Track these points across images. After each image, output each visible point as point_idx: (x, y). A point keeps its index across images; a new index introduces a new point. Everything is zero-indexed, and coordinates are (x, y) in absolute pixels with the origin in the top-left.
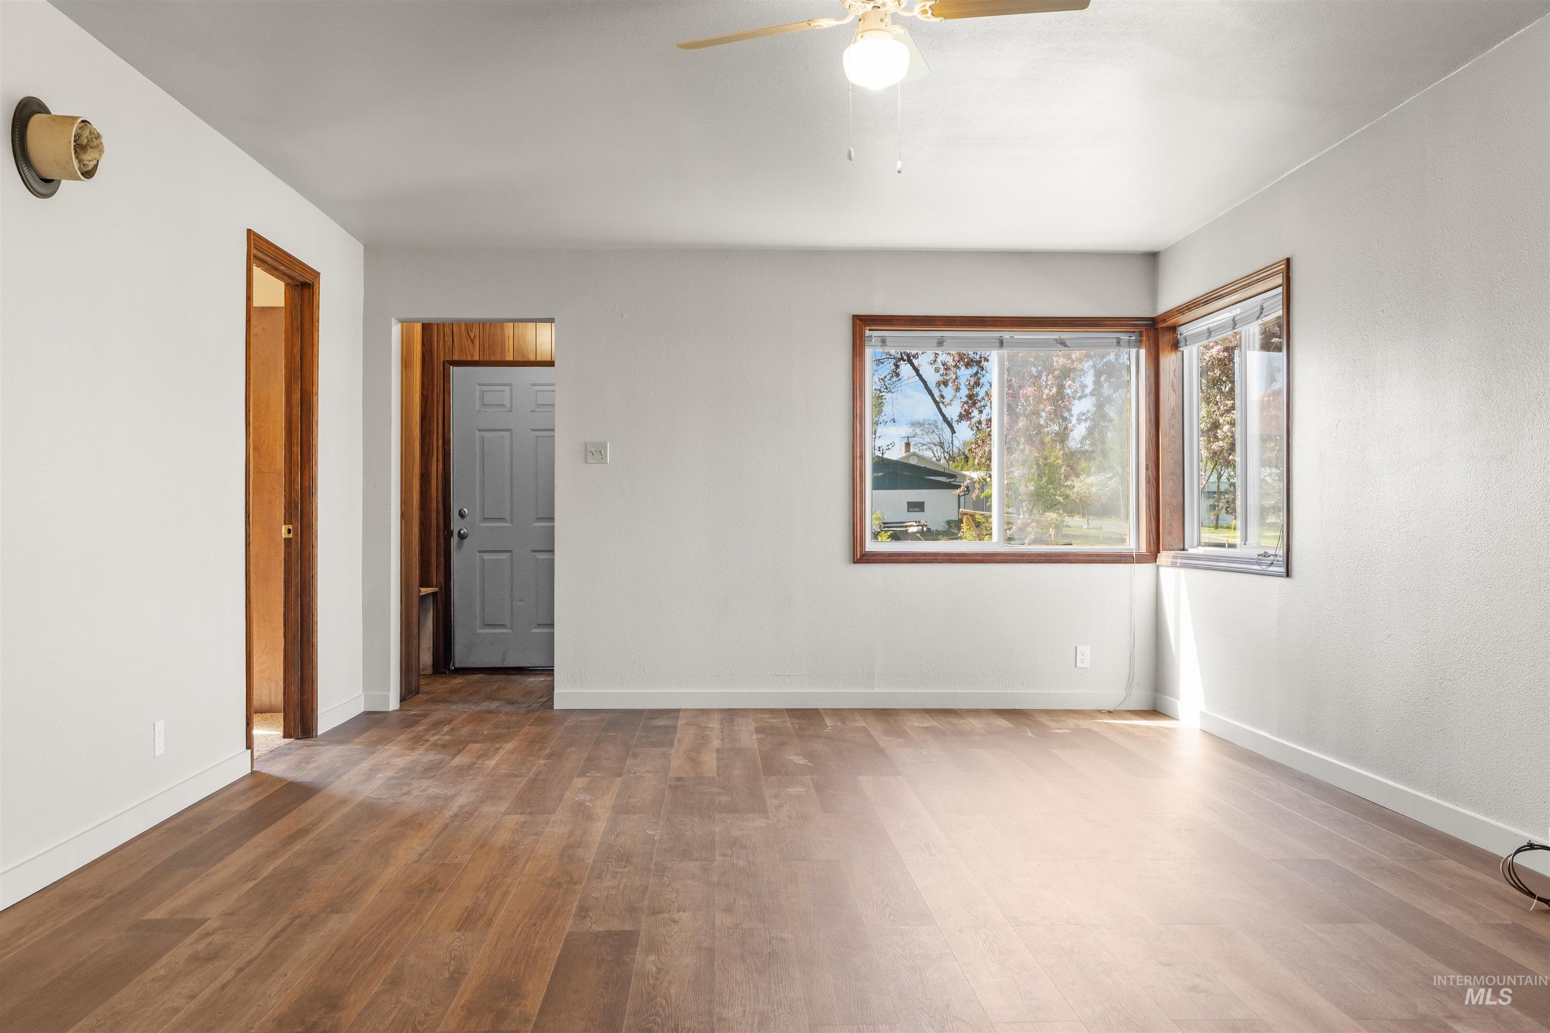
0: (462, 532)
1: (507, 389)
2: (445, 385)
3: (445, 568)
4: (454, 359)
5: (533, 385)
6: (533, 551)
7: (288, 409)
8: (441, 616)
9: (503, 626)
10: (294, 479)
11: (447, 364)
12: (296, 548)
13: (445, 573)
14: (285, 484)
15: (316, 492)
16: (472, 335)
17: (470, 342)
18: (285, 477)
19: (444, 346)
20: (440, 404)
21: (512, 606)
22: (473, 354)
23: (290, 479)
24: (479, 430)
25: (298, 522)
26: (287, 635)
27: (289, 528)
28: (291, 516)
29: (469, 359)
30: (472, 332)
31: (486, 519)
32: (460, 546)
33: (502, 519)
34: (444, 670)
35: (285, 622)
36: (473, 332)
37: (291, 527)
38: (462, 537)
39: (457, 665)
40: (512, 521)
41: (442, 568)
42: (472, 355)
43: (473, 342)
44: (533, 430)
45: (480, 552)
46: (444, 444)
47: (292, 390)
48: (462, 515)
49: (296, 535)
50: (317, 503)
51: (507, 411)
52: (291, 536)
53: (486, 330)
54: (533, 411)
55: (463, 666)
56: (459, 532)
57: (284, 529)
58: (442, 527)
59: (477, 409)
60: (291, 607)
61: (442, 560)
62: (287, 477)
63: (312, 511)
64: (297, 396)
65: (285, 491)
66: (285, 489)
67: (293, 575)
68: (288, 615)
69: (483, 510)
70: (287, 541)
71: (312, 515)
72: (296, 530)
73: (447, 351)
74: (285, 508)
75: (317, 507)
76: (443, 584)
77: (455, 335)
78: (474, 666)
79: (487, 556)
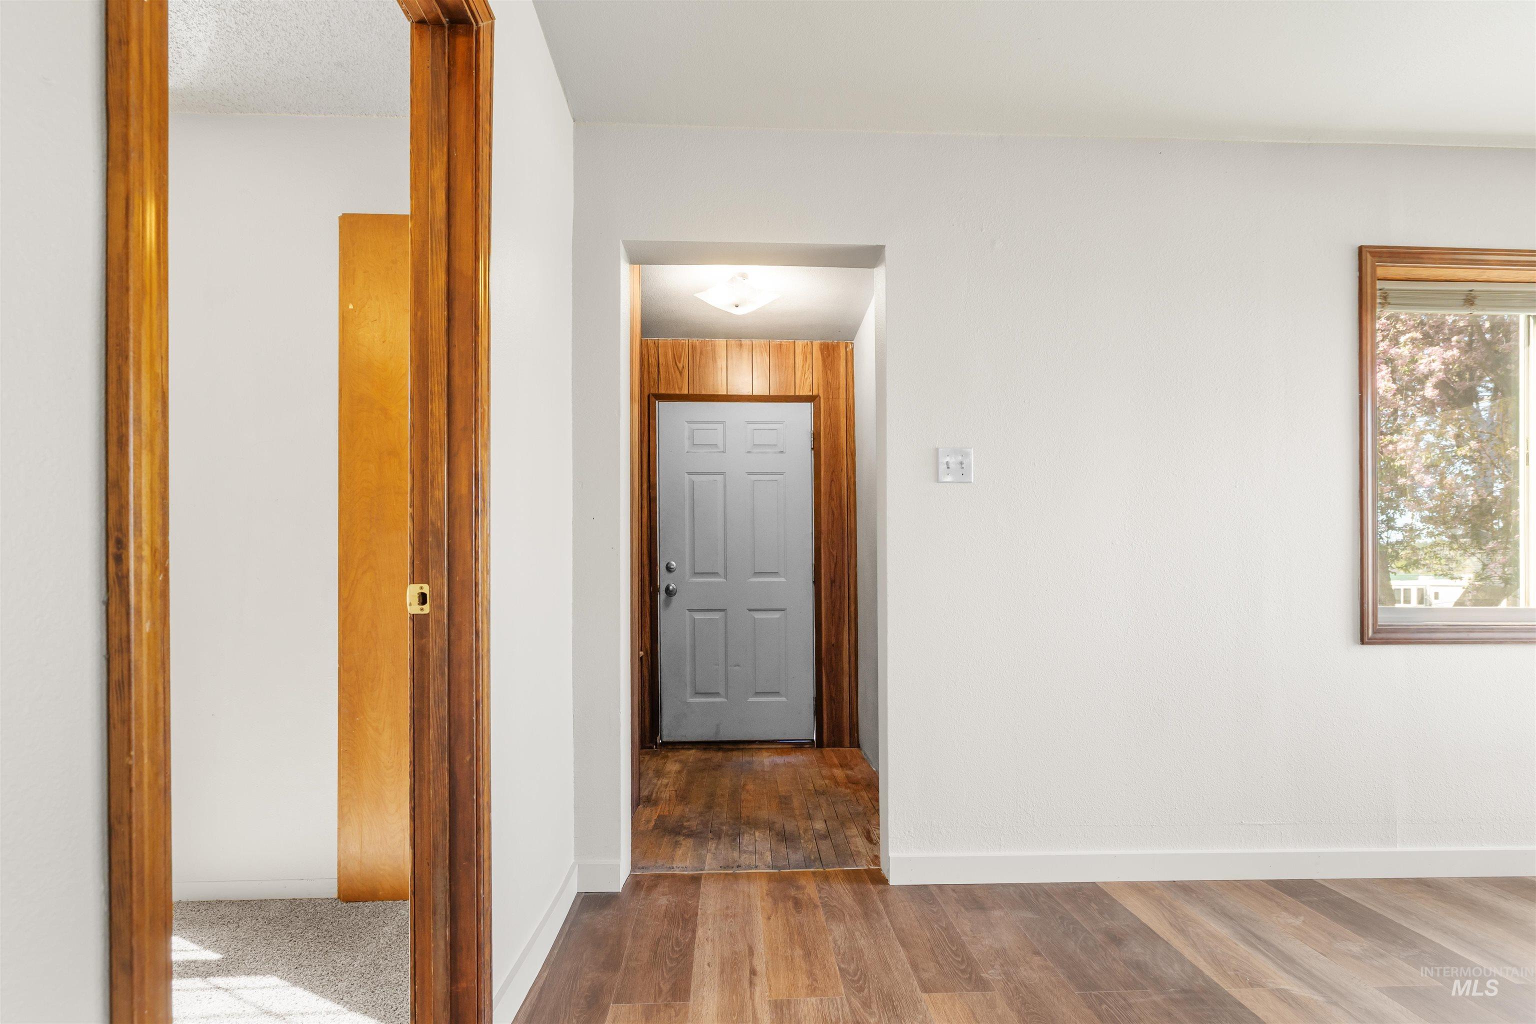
0: (671, 587)
1: (720, 427)
2: (651, 421)
3: (651, 628)
4: (660, 392)
5: (749, 423)
6: (750, 610)
7: (419, 314)
8: (647, 685)
9: (717, 694)
10: (433, 476)
11: (652, 399)
12: (436, 644)
13: (651, 635)
14: (412, 490)
15: (486, 511)
16: (680, 366)
17: (677, 372)
18: (412, 472)
19: (649, 378)
20: (645, 444)
21: (726, 671)
22: (682, 387)
23: (424, 476)
24: (689, 473)
25: (443, 576)
26: (418, 840)
27: (424, 591)
28: (425, 563)
29: (677, 392)
30: (680, 362)
31: (696, 574)
32: (667, 604)
33: (715, 574)
34: (651, 745)
35: (413, 809)
36: (682, 363)
37: (426, 589)
38: (669, 593)
39: (665, 739)
40: (725, 577)
41: (648, 630)
42: (680, 389)
43: (681, 373)
44: (749, 474)
45: (690, 610)
46: (649, 488)
47: (427, 271)
48: (669, 569)
49: (437, 607)
50: (489, 535)
51: (720, 452)
52: (427, 609)
53: (696, 360)
54: (749, 452)
55: (671, 739)
56: (667, 589)
57: (413, 591)
58: (647, 583)
59: (686, 449)
60: (426, 777)
61: (648, 619)
62: (417, 473)
63: (477, 553)
64: (438, 282)
65: (412, 506)
66: (412, 501)
67: (432, 702)
68: (420, 795)
69: (693, 566)
70: (419, 624)
71: (477, 559)
72: (436, 596)
73: (652, 383)
74: (412, 545)
75: (488, 545)
76: (648, 646)
77: (660, 366)
78: (684, 739)
79: (698, 616)
